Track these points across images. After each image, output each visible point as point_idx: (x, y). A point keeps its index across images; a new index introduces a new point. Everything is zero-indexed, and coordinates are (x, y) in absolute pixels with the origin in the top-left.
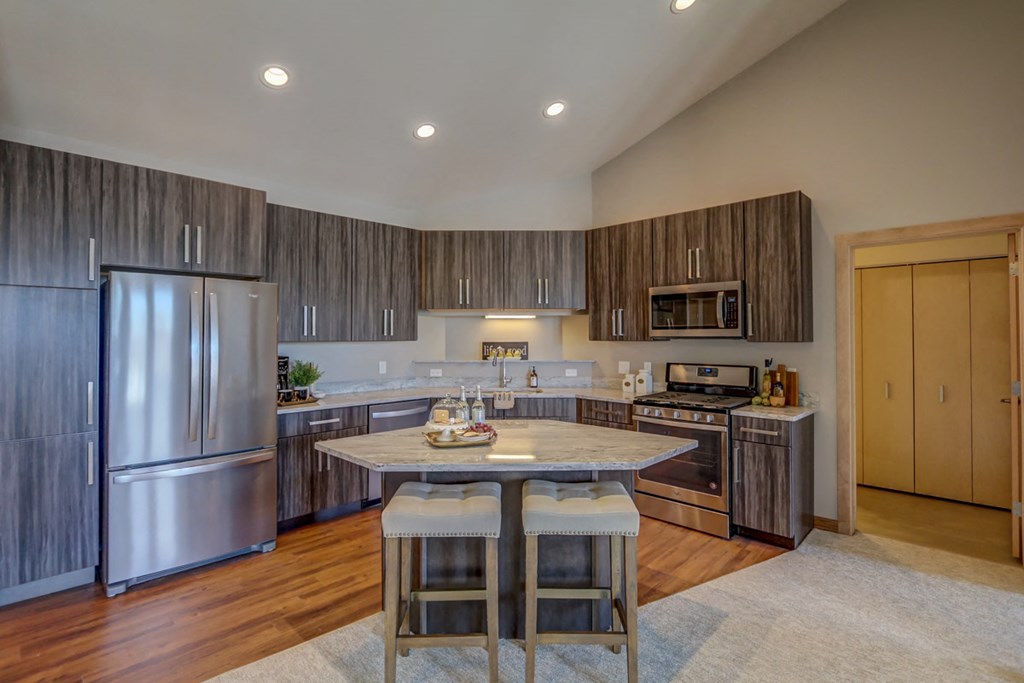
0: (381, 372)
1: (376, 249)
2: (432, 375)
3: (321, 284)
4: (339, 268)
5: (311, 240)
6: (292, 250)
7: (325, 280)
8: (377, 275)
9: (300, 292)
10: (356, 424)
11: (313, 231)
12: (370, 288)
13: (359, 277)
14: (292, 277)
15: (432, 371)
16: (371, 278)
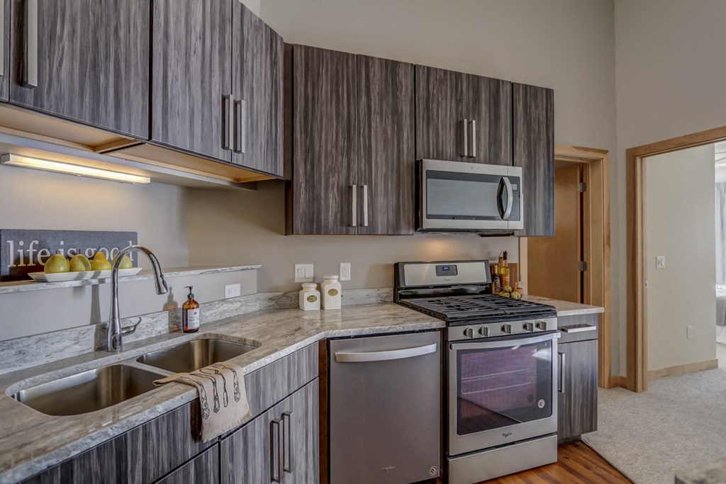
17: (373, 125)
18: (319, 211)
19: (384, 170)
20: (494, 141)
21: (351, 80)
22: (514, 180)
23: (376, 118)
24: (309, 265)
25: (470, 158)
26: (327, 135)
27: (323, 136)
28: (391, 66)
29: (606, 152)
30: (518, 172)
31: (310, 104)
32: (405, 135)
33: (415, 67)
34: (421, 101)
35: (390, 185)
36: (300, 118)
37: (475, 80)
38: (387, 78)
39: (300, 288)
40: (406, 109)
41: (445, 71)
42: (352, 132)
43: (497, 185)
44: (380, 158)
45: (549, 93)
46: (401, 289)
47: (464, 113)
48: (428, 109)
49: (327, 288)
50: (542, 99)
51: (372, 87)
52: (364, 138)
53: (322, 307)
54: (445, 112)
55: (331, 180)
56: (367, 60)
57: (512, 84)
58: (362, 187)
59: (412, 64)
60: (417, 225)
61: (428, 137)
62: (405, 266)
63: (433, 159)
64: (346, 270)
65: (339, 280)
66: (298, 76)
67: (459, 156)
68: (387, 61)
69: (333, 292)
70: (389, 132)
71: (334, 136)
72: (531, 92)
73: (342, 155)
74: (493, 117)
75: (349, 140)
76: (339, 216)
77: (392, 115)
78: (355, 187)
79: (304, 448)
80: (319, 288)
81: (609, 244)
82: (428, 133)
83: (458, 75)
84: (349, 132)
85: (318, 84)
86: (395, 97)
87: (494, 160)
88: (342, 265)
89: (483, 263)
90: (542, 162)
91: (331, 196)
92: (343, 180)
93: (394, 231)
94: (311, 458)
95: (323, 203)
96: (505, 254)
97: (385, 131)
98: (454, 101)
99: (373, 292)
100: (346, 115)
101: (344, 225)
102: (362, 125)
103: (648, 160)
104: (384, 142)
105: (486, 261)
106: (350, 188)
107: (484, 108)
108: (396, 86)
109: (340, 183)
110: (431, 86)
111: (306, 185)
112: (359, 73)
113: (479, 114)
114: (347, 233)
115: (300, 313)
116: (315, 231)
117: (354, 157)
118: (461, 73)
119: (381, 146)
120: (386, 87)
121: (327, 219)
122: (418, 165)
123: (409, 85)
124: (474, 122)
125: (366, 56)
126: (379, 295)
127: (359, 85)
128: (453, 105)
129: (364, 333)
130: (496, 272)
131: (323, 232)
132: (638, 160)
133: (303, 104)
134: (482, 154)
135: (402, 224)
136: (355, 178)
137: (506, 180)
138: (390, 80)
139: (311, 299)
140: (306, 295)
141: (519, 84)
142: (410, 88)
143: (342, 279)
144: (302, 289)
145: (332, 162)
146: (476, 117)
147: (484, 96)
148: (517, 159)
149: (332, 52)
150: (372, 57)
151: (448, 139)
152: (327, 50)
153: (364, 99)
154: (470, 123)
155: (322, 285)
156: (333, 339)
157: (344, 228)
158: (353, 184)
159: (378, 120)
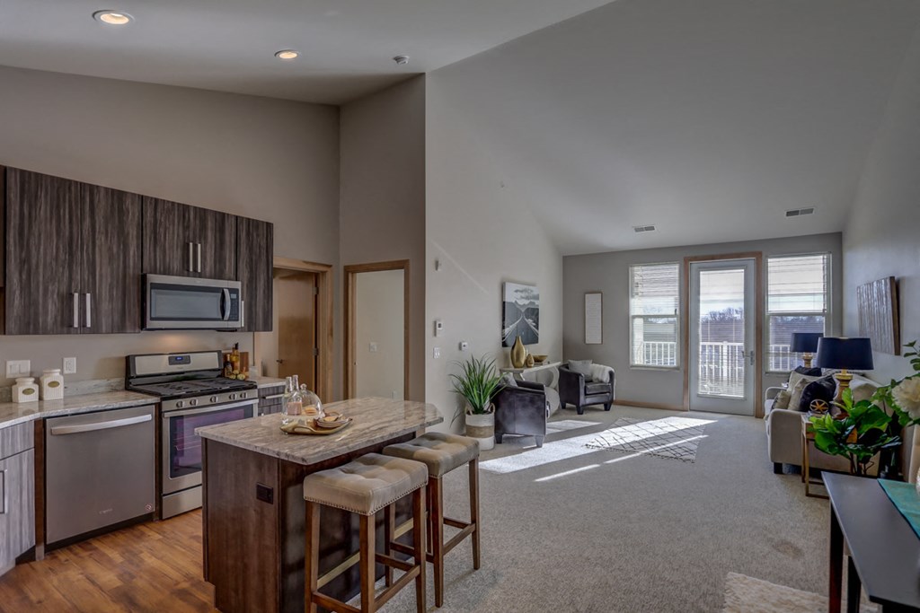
17: (98, 242)
18: (36, 314)
19: (109, 280)
20: (219, 259)
21: (73, 204)
22: (233, 291)
23: (100, 239)
24: (25, 361)
25: (196, 274)
26: (45, 249)
27: (42, 250)
28: (118, 196)
29: (330, 266)
30: (238, 285)
31: (26, 222)
32: (131, 253)
33: (142, 198)
34: (148, 225)
35: (115, 293)
36: (15, 234)
37: (202, 213)
38: (113, 205)
39: (13, 382)
40: (133, 232)
41: (173, 203)
42: (74, 248)
43: (220, 294)
44: (104, 271)
45: (269, 226)
46: (132, 378)
47: (191, 236)
48: (155, 232)
49: (46, 381)
50: (263, 231)
51: (97, 211)
52: (88, 254)
53: (41, 398)
54: (172, 235)
55: (50, 288)
56: (93, 189)
57: (237, 217)
58: (85, 295)
59: (139, 195)
60: (143, 326)
61: (155, 256)
62: (136, 358)
63: (160, 274)
64: (71, 365)
65: (62, 373)
66: (12, 195)
67: (184, 271)
68: (113, 190)
69: (54, 384)
70: (115, 250)
71: (54, 251)
72: (253, 225)
73: (64, 268)
74: (218, 241)
75: (71, 254)
76: (59, 318)
77: (118, 236)
78: (76, 295)
79: (19, 501)
80: (38, 381)
81: (332, 335)
82: (155, 251)
83: (185, 208)
84: (71, 247)
85: (36, 205)
86: (121, 222)
87: (219, 275)
88: (66, 360)
89: (216, 353)
90: (262, 276)
91: (50, 301)
92: (64, 289)
93: (120, 328)
94: (25, 509)
95: (41, 308)
96: (237, 345)
97: (110, 249)
98: (181, 228)
99: (104, 382)
100: (67, 234)
101: (65, 325)
102: (85, 242)
103: (358, 275)
104: (110, 259)
105: (219, 352)
106: (71, 296)
107: (210, 234)
108: (122, 212)
109: (61, 290)
110: (158, 215)
111: (21, 292)
112: (83, 198)
113: (206, 238)
114: (69, 333)
115: (13, 405)
116: (31, 331)
117: (77, 269)
118: (188, 206)
119: (105, 261)
120: (112, 212)
121: (45, 321)
122: (143, 278)
123: (136, 210)
124: (199, 245)
125: (90, 185)
126: (109, 385)
127: (82, 210)
128: (181, 231)
129: (81, 411)
130: (229, 359)
131: (41, 332)
132: (350, 275)
133: (17, 222)
134: (208, 269)
135: (128, 323)
136: (77, 287)
137: (226, 292)
138: (116, 206)
139: (27, 392)
140: (21, 389)
141: (243, 218)
142: (137, 214)
143: (66, 372)
144: (16, 383)
145: (52, 273)
146: (203, 242)
147: (210, 224)
148: (240, 275)
149: (52, 177)
150: (98, 186)
151: (175, 256)
152: (47, 176)
153: (87, 221)
154: (195, 247)
155: (41, 379)
156: (49, 418)
157: (65, 329)
158: (75, 292)
159: (103, 239)
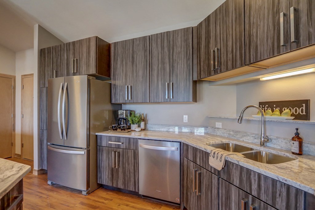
0: (184, 121)
1: (163, 48)
2: (217, 126)
3: (135, 74)
4: (143, 64)
5: (130, 54)
6: (123, 60)
7: (136, 71)
8: (163, 63)
9: (126, 79)
10: (132, 148)
11: (131, 49)
12: (160, 72)
13: (153, 66)
14: (123, 73)
15: (217, 123)
16: (160, 66)
